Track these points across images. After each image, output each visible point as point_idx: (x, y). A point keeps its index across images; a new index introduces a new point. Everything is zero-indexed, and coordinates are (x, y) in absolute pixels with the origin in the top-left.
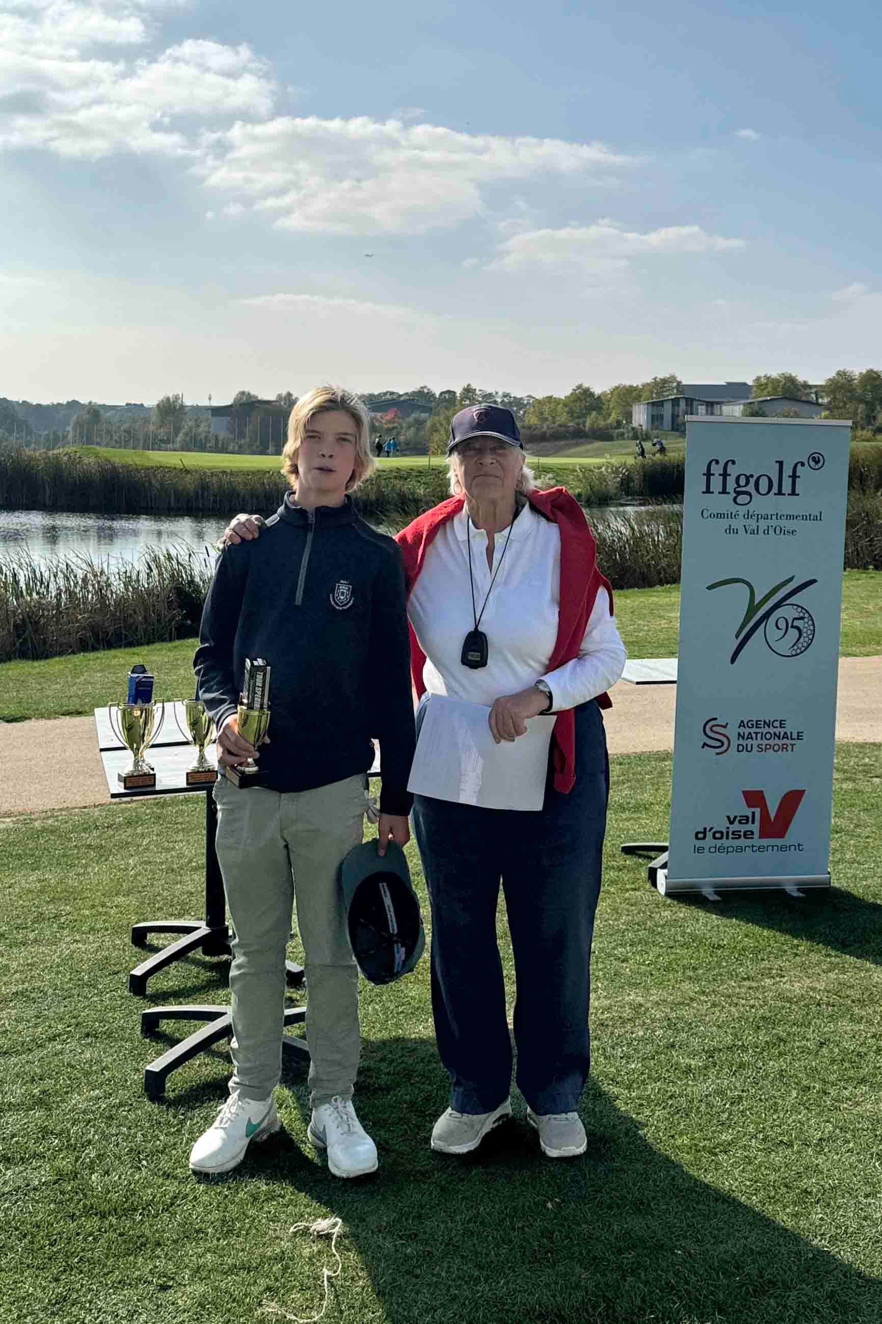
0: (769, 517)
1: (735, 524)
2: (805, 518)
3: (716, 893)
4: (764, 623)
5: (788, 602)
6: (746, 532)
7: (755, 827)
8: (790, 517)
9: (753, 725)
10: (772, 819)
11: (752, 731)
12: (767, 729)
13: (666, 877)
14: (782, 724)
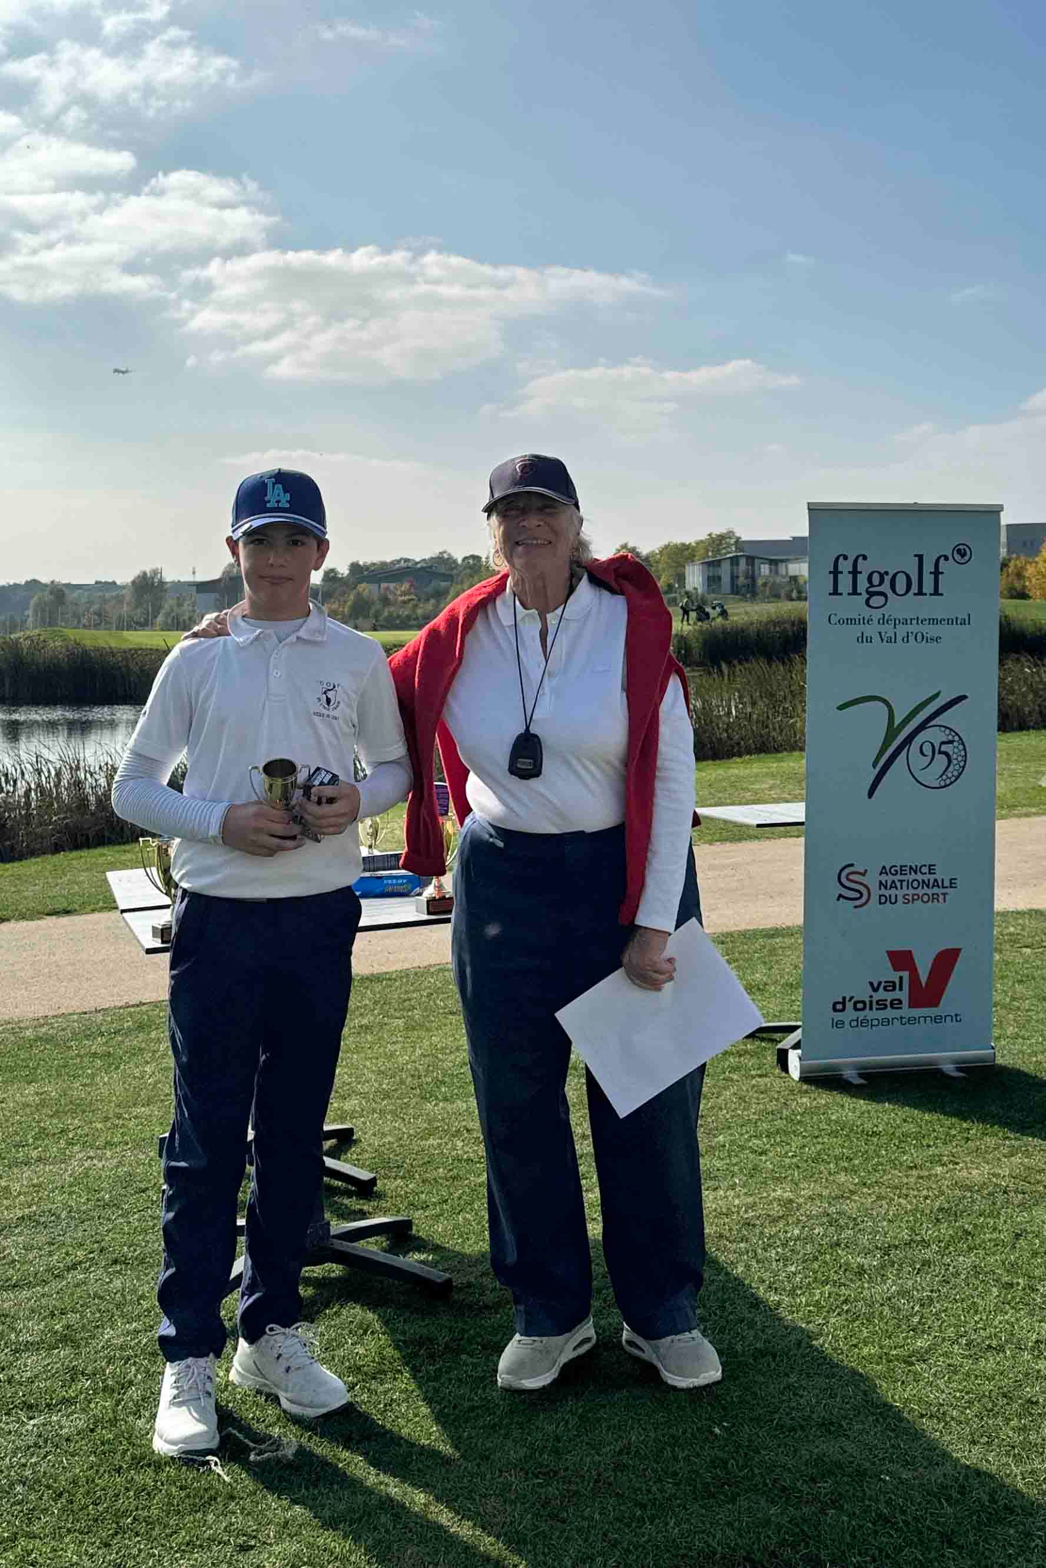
0: (909, 622)
1: (870, 630)
2: (950, 621)
3: (860, 1075)
4: (906, 750)
5: (932, 723)
6: (882, 640)
7: (904, 995)
8: (934, 621)
9: (896, 871)
10: (924, 984)
11: (899, 877)
12: (913, 876)
13: (800, 1058)
14: (931, 869)
